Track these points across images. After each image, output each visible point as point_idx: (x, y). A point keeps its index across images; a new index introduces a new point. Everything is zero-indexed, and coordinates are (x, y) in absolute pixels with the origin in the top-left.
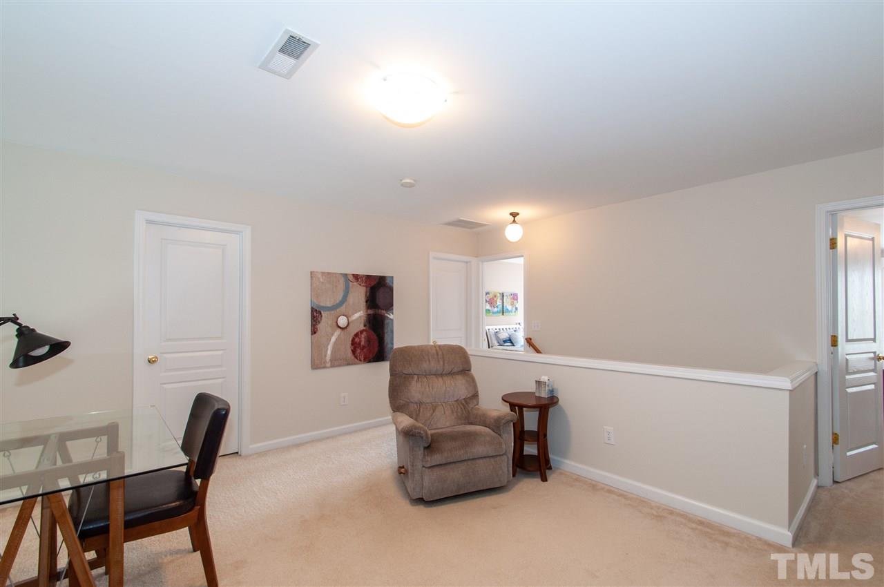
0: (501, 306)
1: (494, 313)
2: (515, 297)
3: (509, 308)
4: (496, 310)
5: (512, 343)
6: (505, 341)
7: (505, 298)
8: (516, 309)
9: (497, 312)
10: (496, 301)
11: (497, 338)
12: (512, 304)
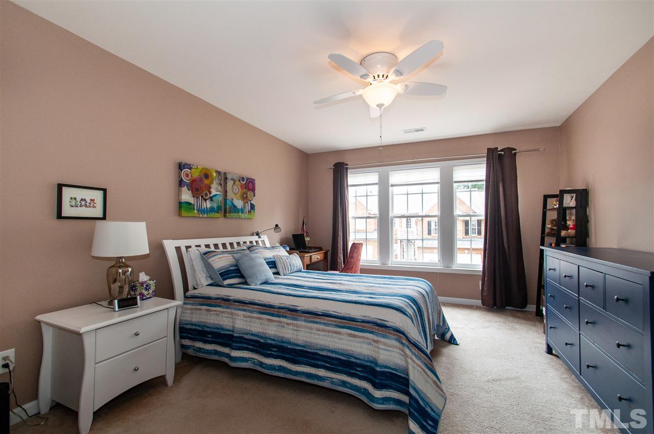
0: (220, 198)
1: (202, 211)
2: (251, 186)
3: (239, 203)
4: (208, 204)
5: (242, 276)
6: (225, 274)
7: (230, 183)
8: (252, 207)
9: (212, 210)
10: (209, 188)
11: (208, 267)
12: (245, 198)
